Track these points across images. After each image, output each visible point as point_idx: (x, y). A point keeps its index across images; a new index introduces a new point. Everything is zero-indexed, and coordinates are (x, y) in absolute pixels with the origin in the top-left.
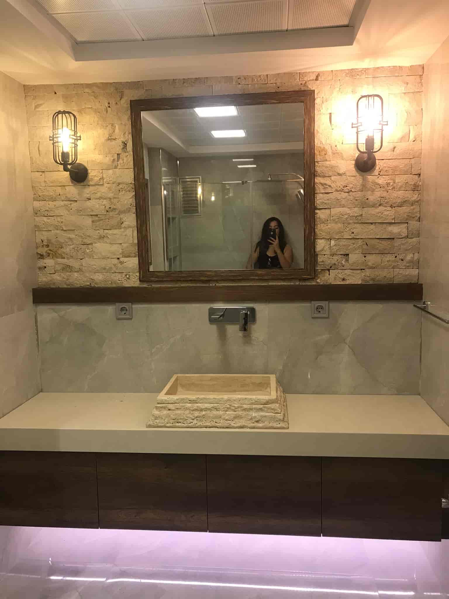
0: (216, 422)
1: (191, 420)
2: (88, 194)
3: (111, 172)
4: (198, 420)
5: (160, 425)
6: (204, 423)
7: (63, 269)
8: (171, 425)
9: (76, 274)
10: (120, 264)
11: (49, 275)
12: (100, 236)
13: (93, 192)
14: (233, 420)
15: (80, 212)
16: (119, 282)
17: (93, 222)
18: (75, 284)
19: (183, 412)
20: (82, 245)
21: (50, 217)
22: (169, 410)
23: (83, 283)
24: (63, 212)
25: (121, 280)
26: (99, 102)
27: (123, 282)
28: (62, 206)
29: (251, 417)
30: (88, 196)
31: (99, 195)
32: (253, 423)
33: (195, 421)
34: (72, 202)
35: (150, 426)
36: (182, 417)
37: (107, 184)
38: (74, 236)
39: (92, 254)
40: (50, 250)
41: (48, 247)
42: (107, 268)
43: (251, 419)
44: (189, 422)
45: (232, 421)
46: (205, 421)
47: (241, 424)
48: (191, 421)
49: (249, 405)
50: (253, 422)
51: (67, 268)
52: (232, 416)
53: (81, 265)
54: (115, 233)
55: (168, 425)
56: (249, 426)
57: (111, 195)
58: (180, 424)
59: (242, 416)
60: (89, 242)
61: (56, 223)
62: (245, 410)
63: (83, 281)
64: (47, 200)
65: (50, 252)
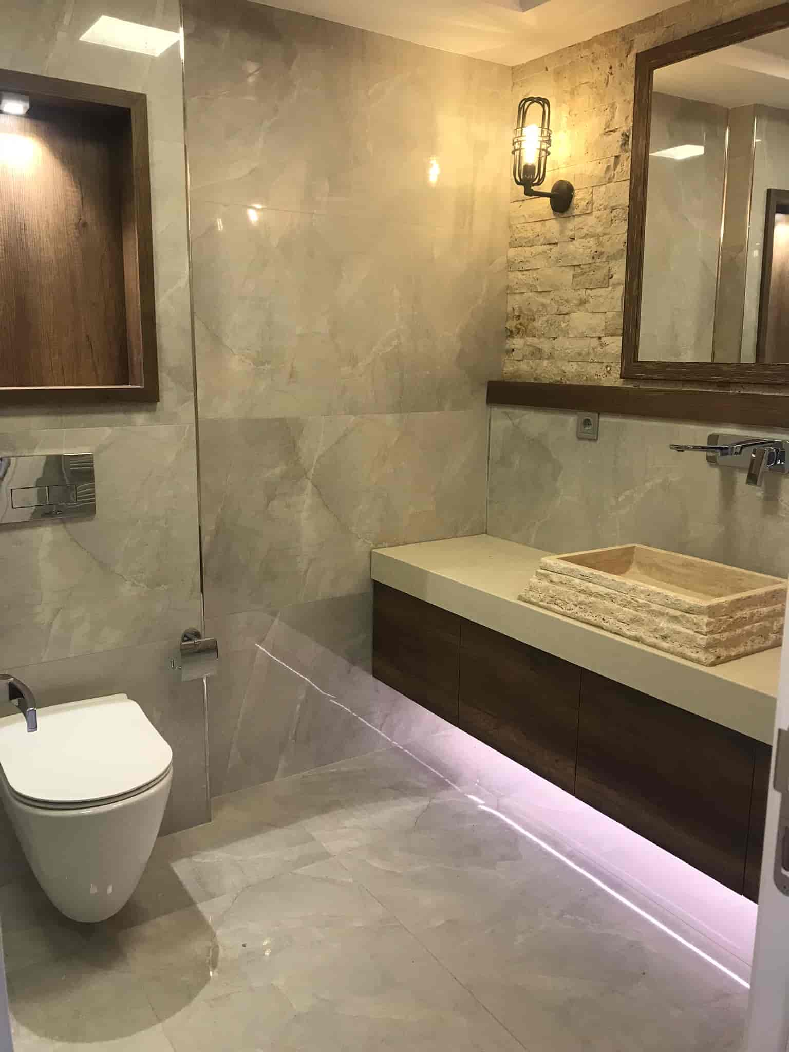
0: (603, 619)
1: (573, 605)
2: (571, 230)
3: (603, 189)
4: (581, 608)
5: (532, 599)
6: (586, 615)
7: (533, 354)
8: (545, 604)
9: (545, 363)
10: (601, 347)
11: (516, 362)
12: (581, 300)
13: (577, 227)
14: (628, 624)
15: (560, 262)
16: (596, 377)
17: (574, 276)
18: (543, 379)
19: (566, 590)
20: (558, 316)
21: (525, 273)
22: (551, 581)
23: (553, 377)
24: (539, 263)
25: (599, 375)
26: (599, 68)
27: (600, 379)
28: (540, 253)
29: (655, 627)
30: (571, 233)
31: (585, 231)
32: (657, 638)
33: (576, 609)
34: (552, 246)
35: (520, 598)
36: (562, 598)
37: (597, 210)
38: (548, 301)
39: (568, 330)
40: (521, 324)
41: (519, 319)
42: (584, 353)
43: (656, 630)
44: (568, 608)
45: (626, 624)
46: (591, 612)
47: (637, 633)
48: (573, 607)
49: (660, 607)
50: (657, 636)
51: (537, 353)
52: (630, 616)
53: (553, 348)
54: (599, 294)
55: (542, 603)
56: (648, 641)
57: (600, 230)
58: (556, 607)
59: (643, 622)
60: (566, 311)
61: (530, 281)
62: (652, 612)
63: (554, 375)
64: (524, 244)
65: (520, 327)
